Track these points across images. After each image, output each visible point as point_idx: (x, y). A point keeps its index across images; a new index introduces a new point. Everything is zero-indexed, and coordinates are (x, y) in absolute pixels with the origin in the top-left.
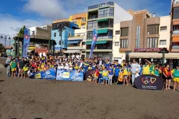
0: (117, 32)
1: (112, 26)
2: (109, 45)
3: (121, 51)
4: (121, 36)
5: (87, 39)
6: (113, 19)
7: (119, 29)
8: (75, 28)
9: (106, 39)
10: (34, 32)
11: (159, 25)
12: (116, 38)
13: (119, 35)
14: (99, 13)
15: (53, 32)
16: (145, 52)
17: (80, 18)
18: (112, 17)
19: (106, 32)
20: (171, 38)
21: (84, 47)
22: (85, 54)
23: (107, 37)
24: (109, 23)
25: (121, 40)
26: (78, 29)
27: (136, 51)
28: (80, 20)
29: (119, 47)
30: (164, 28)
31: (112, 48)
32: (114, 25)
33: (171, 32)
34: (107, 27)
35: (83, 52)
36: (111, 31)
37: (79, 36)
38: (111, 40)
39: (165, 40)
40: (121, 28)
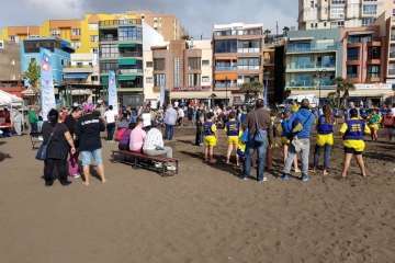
0: (149, 64)
1: (141, 55)
2: (138, 81)
3: (156, 89)
4: (155, 69)
5: (101, 72)
6: (141, 45)
7: (151, 60)
9: (134, 72)
11: (200, 58)
12: (148, 72)
13: (151, 69)
14: (120, 34)
15: (28, 56)
16: (186, 91)
17: (69, 28)
18: (139, 42)
19: (134, 63)
20: (214, 75)
23: (135, 70)
24: (137, 49)
25: (155, 75)
27: (176, 89)
29: (153, 85)
30: (206, 62)
31: (142, 86)
32: (144, 53)
33: (214, 68)
36: (140, 63)
38: (140, 74)
39: (207, 77)
40: (154, 59)
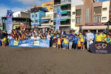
0: (74, 13)
1: (70, 9)
2: (68, 21)
3: (76, 26)
4: (76, 15)
5: (54, 18)
6: (70, 4)
7: (75, 11)
8: (46, 11)
9: (66, 18)
10: (19, 15)
11: (101, 7)
12: (73, 17)
13: (75, 15)
14: (61, 0)
15: (32, 14)
16: (92, 25)
17: (49, 5)
18: (70, 3)
19: (66, 13)
20: (110, 16)
21: (52, 23)
22: (53, 28)
23: (67, 16)
24: (68, 7)
25: (76, 18)
26: (48, 12)
27: (86, 25)
28: (49, 6)
29: (75, 23)
30: (105, 9)
31: (70, 24)
32: (72, 8)
33: (110, 12)
34: (67, 9)
35: (52, 27)
36: (70, 12)
37: (48, 16)
38: (69, 18)
39: (106, 17)
40: (76, 10)
